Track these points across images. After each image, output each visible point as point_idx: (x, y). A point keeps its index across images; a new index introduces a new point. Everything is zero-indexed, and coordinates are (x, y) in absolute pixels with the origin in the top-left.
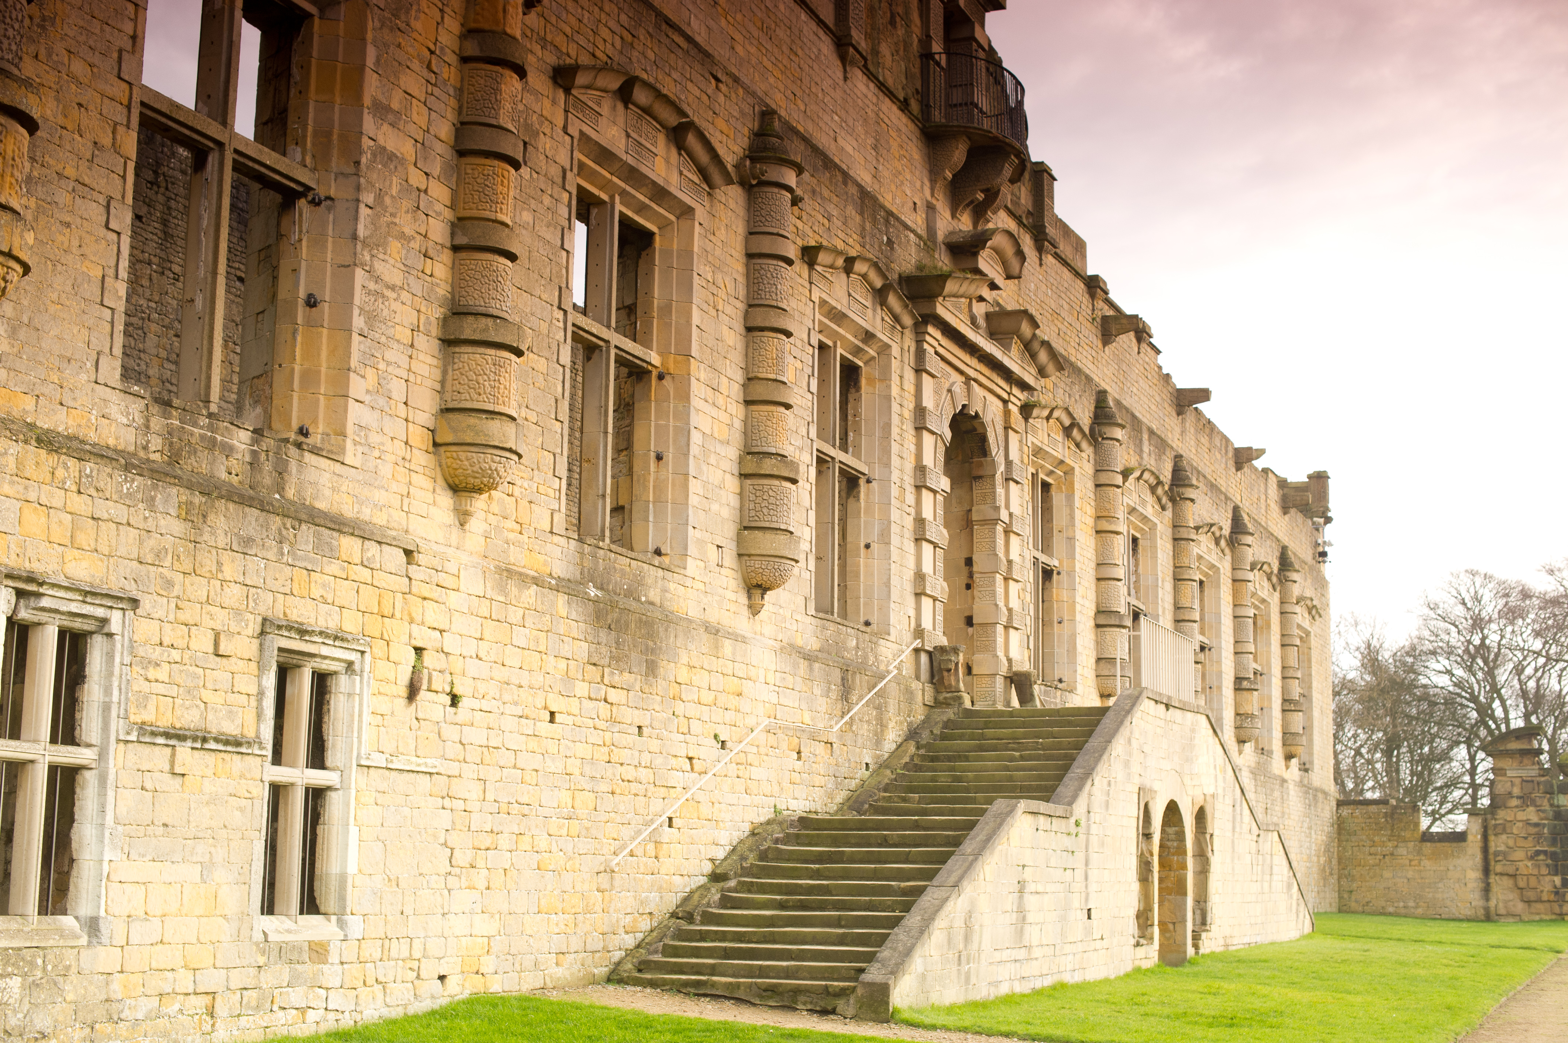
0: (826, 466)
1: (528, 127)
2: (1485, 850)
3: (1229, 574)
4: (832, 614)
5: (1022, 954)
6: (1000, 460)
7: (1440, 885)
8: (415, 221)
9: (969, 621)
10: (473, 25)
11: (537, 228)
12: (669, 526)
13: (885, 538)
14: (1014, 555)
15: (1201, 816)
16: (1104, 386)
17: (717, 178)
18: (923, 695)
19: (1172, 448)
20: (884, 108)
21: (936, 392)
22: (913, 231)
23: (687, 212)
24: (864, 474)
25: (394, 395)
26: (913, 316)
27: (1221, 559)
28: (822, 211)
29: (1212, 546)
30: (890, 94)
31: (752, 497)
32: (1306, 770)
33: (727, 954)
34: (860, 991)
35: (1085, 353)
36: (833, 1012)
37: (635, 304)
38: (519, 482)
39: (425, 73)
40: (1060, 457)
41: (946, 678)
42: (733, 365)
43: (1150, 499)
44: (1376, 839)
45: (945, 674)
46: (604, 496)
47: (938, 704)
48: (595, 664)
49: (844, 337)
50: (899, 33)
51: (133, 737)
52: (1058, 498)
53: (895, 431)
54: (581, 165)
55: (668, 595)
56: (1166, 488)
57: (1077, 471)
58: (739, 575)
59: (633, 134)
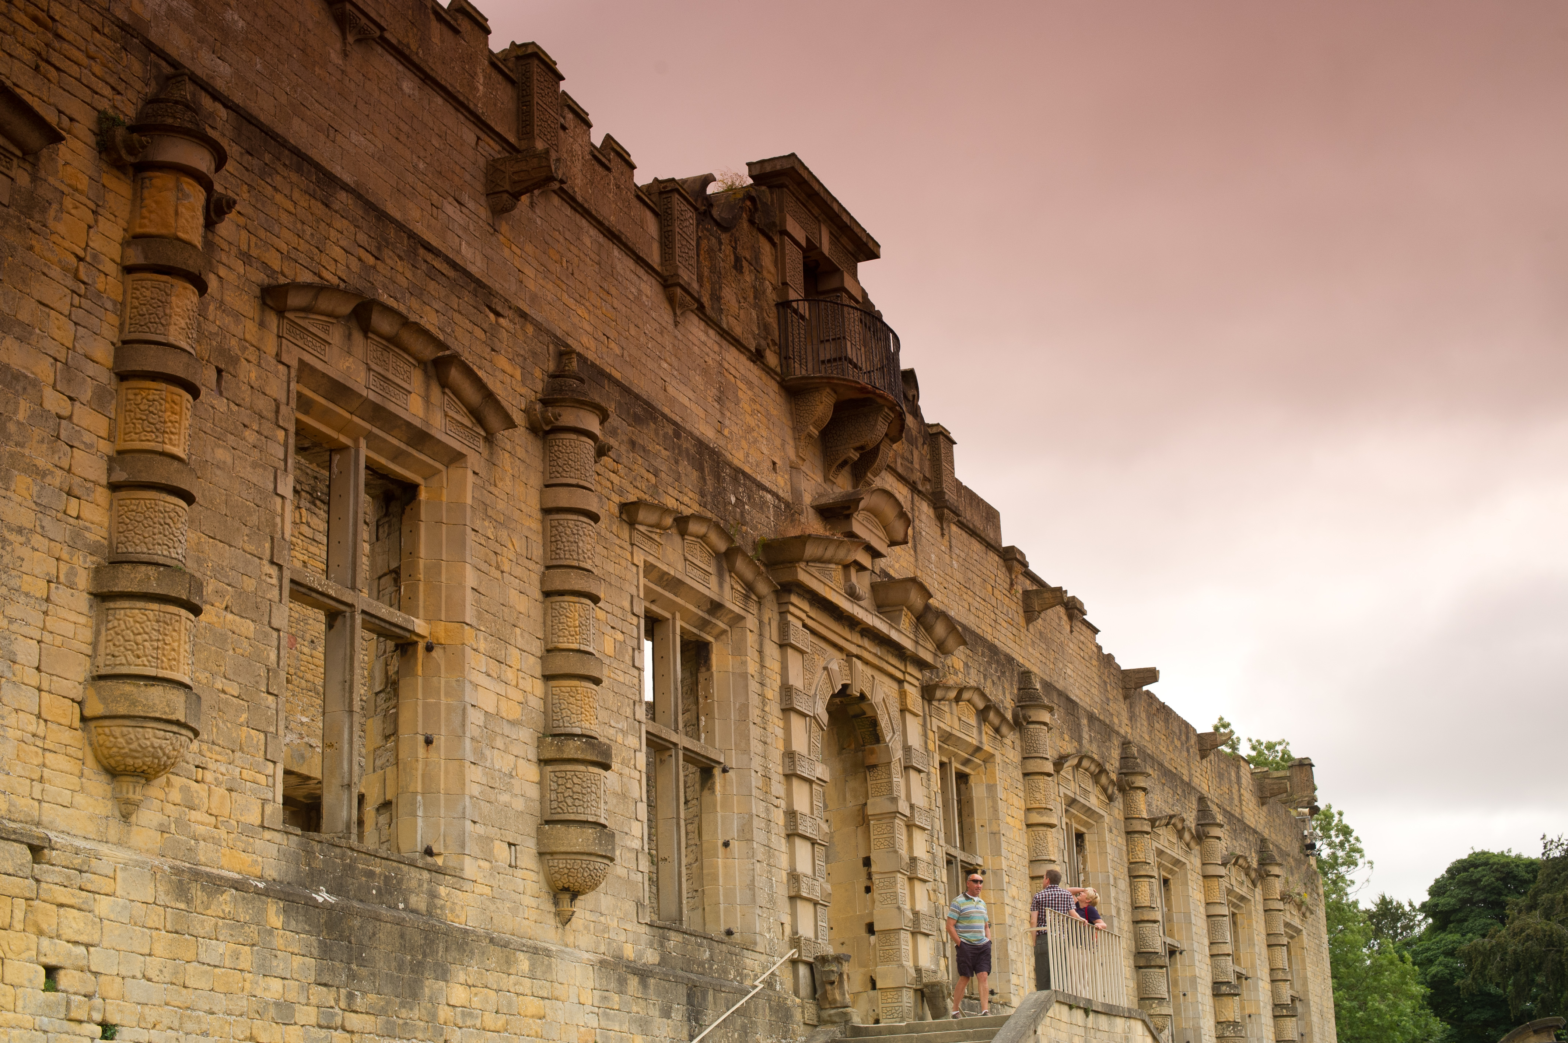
0: (668, 753)
1: (223, 352)
3: (1199, 870)
4: (679, 922)
6: (896, 746)
8: (53, 453)
9: (870, 929)
10: (139, 230)
11: (237, 469)
12: (442, 821)
13: (747, 834)
14: (919, 852)
16: (1028, 665)
18: (803, 1012)
19: (1118, 733)
20: (729, 357)
21: (807, 669)
22: (771, 492)
23: (455, 458)
24: (719, 763)
25: (20, 658)
26: (770, 583)
27: (1186, 854)
28: (646, 464)
29: (1174, 840)
30: (736, 343)
31: (554, 786)
35: (1003, 631)
38: (211, 765)
39: (70, 282)
40: (975, 742)
41: (829, 992)
42: (526, 635)
43: (1093, 789)
46: (349, 786)
47: (820, 1022)
48: (325, 985)
49: (683, 607)
50: (748, 279)
52: (978, 790)
53: (754, 713)
54: (302, 398)
55: (438, 902)
56: (1113, 776)
57: (998, 758)
58: (541, 878)
59: (374, 366)
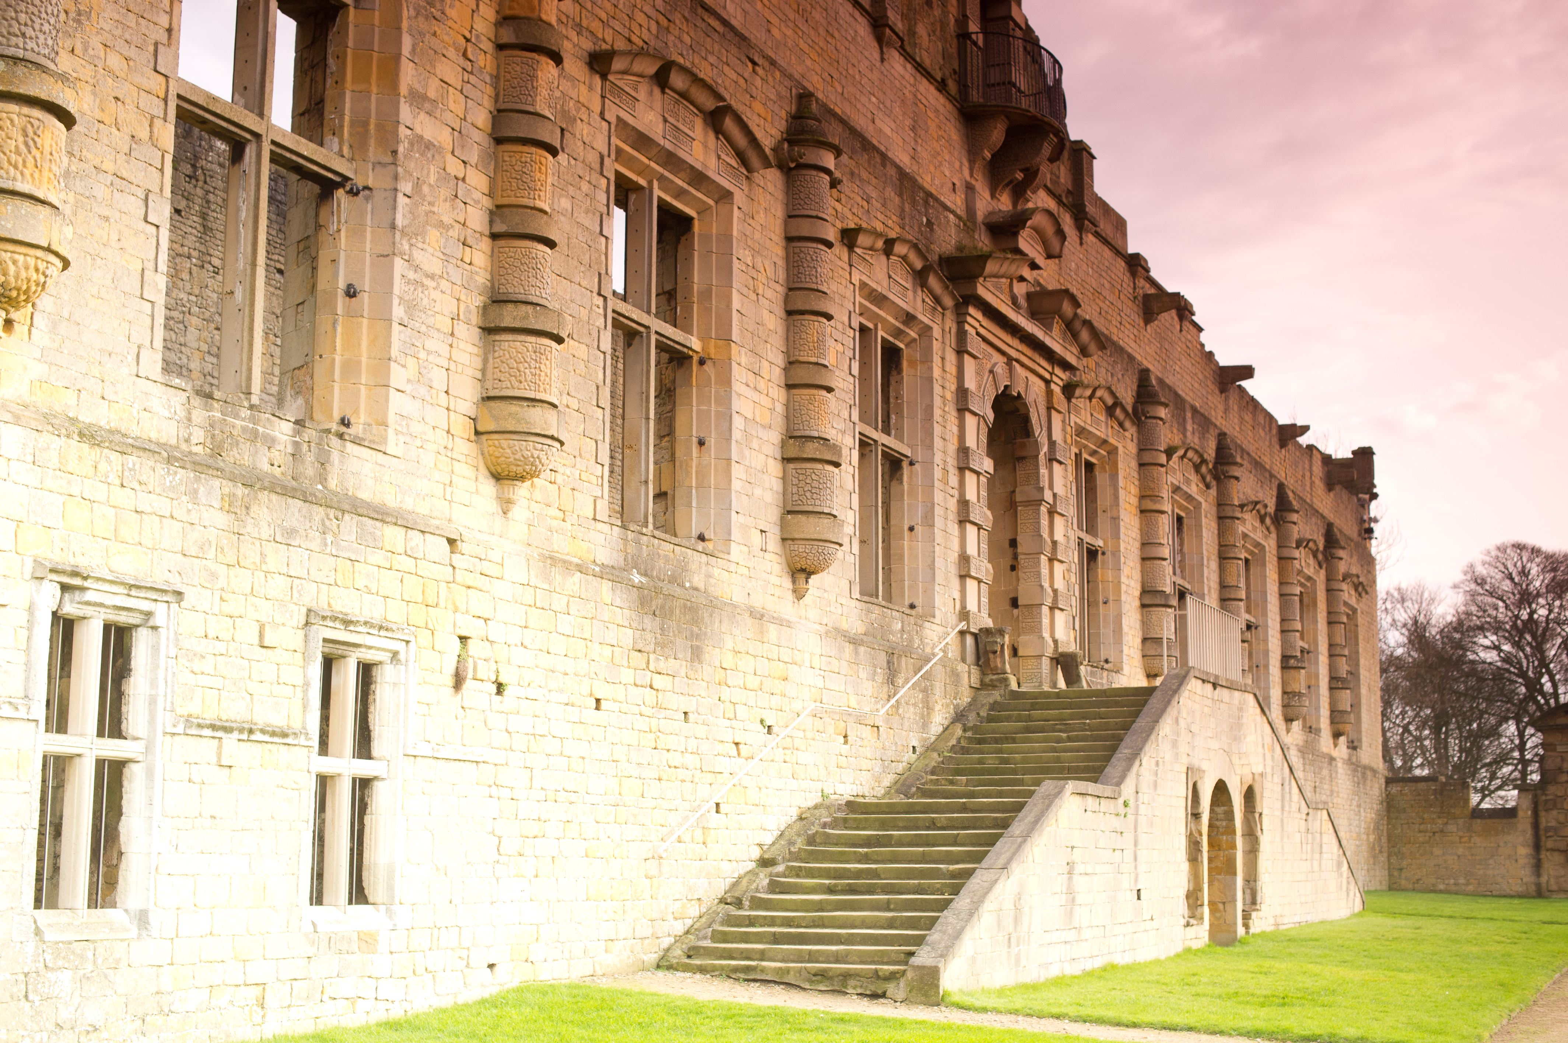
0: (868, 449)
1: (565, 113)
2: (1536, 825)
3: (1275, 552)
4: (877, 597)
5: (1072, 935)
6: (1043, 440)
7: (1491, 862)
8: (454, 209)
9: (1014, 603)
10: (508, 12)
11: (575, 215)
12: (712, 512)
13: (929, 521)
14: (1059, 536)
15: (1249, 795)
16: (1146, 364)
17: (755, 161)
18: (969, 677)
19: (1216, 426)
20: (922, 89)
21: (978, 373)
22: (953, 212)
23: (725, 196)
24: (907, 457)
25: (435, 384)
26: (954, 297)
27: (1266, 537)
28: (861, 193)
29: (1257, 524)
30: (927, 74)
31: (795, 481)
32: (1355, 748)
33: (777, 939)
34: (910, 974)
35: (1126, 332)
36: (883, 995)
37: (675, 290)
38: (561, 469)
39: (461, 61)
40: (1103, 436)
41: (992, 660)
42: (774, 349)
43: (1193, 477)
44: (1426, 816)
45: (991, 656)
46: (646, 482)
47: (984, 686)
48: (640, 651)
49: (885, 319)
50: (936, 13)
51: (180, 729)
52: (1102, 479)
53: (937, 413)
54: (619, 151)
55: (712, 581)
56: (1211, 466)
57: (1121, 450)
58: (784, 560)
59: (670, 119)
